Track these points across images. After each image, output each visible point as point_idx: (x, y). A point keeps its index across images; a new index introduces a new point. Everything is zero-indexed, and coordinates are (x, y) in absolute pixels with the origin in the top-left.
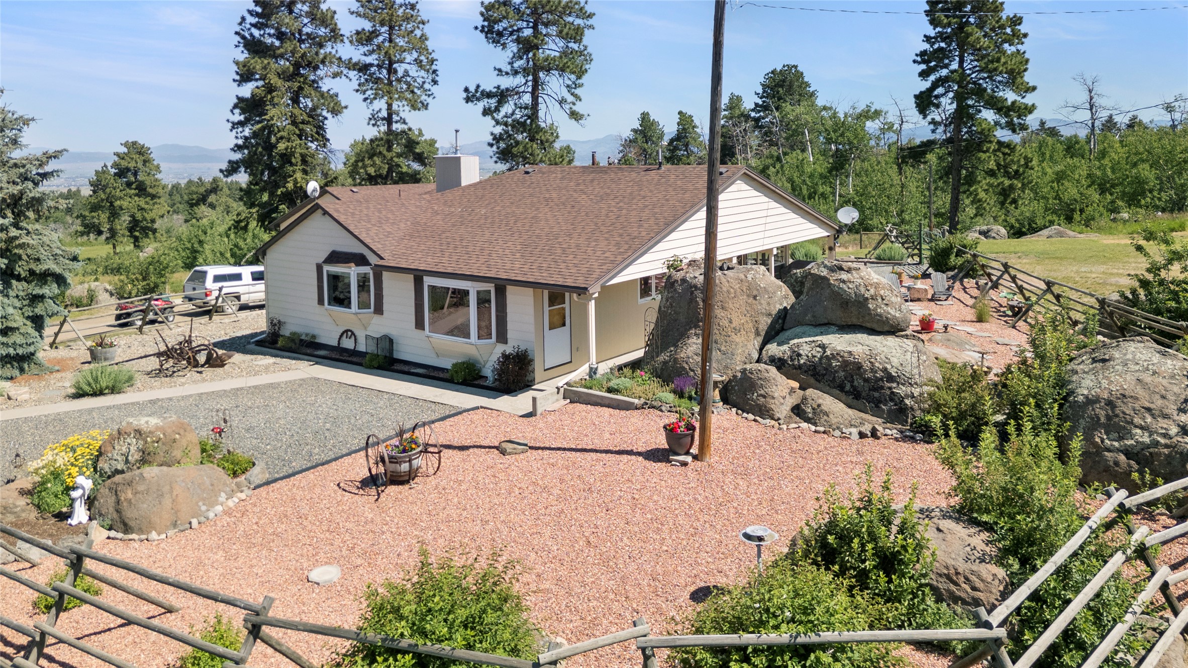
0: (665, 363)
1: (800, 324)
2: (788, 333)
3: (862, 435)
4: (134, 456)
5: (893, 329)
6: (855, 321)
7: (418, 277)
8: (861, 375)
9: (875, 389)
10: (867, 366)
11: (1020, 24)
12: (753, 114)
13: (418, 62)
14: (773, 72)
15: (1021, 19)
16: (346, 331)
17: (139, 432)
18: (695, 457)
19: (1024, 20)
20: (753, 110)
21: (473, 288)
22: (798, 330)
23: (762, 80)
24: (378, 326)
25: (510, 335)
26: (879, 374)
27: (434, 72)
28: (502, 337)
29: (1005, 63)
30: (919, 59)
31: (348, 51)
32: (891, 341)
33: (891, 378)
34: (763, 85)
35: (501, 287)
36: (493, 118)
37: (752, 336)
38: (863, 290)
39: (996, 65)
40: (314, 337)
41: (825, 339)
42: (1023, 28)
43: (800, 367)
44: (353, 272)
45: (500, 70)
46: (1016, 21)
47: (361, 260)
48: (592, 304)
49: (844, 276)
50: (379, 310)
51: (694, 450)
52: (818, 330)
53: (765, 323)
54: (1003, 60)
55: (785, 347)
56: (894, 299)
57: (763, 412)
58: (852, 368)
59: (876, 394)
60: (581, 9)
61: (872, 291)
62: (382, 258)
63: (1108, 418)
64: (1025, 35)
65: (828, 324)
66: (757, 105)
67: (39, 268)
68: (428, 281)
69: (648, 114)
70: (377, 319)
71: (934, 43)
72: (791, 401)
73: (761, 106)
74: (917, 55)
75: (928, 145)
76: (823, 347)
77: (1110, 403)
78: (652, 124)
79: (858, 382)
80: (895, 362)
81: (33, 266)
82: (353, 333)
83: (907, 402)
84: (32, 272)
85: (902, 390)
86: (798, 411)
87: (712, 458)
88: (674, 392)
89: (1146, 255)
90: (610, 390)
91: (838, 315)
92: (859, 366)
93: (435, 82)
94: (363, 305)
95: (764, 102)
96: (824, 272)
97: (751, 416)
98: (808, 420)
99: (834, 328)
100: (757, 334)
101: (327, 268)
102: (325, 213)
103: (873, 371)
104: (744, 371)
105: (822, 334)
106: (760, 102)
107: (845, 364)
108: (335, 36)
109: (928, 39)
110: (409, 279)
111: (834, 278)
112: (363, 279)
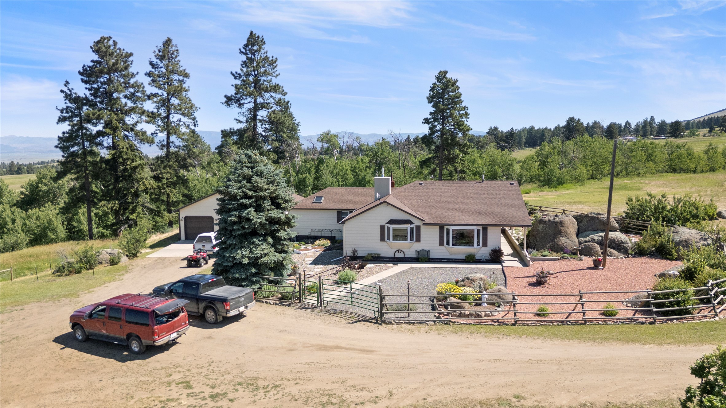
7: (442, 226)
8: (614, 243)
9: (619, 246)
10: (616, 240)
16: (398, 250)
21: (475, 229)
22: (588, 232)
24: (419, 246)
25: (489, 243)
26: (620, 242)
28: (485, 244)
33: (623, 243)
35: (485, 228)
40: (379, 254)
41: (600, 234)
44: (408, 227)
47: (410, 222)
49: (602, 216)
50: (418, 240)
55: (588, 238)
59: (619, 247)
62: (424, 221)
63: (686, 244)
65: (598, 230)
68: (447, 227)
70: (417, 244)
76: (602, 236)
77: (686, 241)
82: (401, 251)
83: (628, 248)
85: (626, 245)
92: (614, 240)
94: (412, 239)
96: (594, 216)
101: (387, 227)
103: (618, 241)
105: (597, 233)
110: (438, 227)
111: (599, 217)
112: (412, 229)
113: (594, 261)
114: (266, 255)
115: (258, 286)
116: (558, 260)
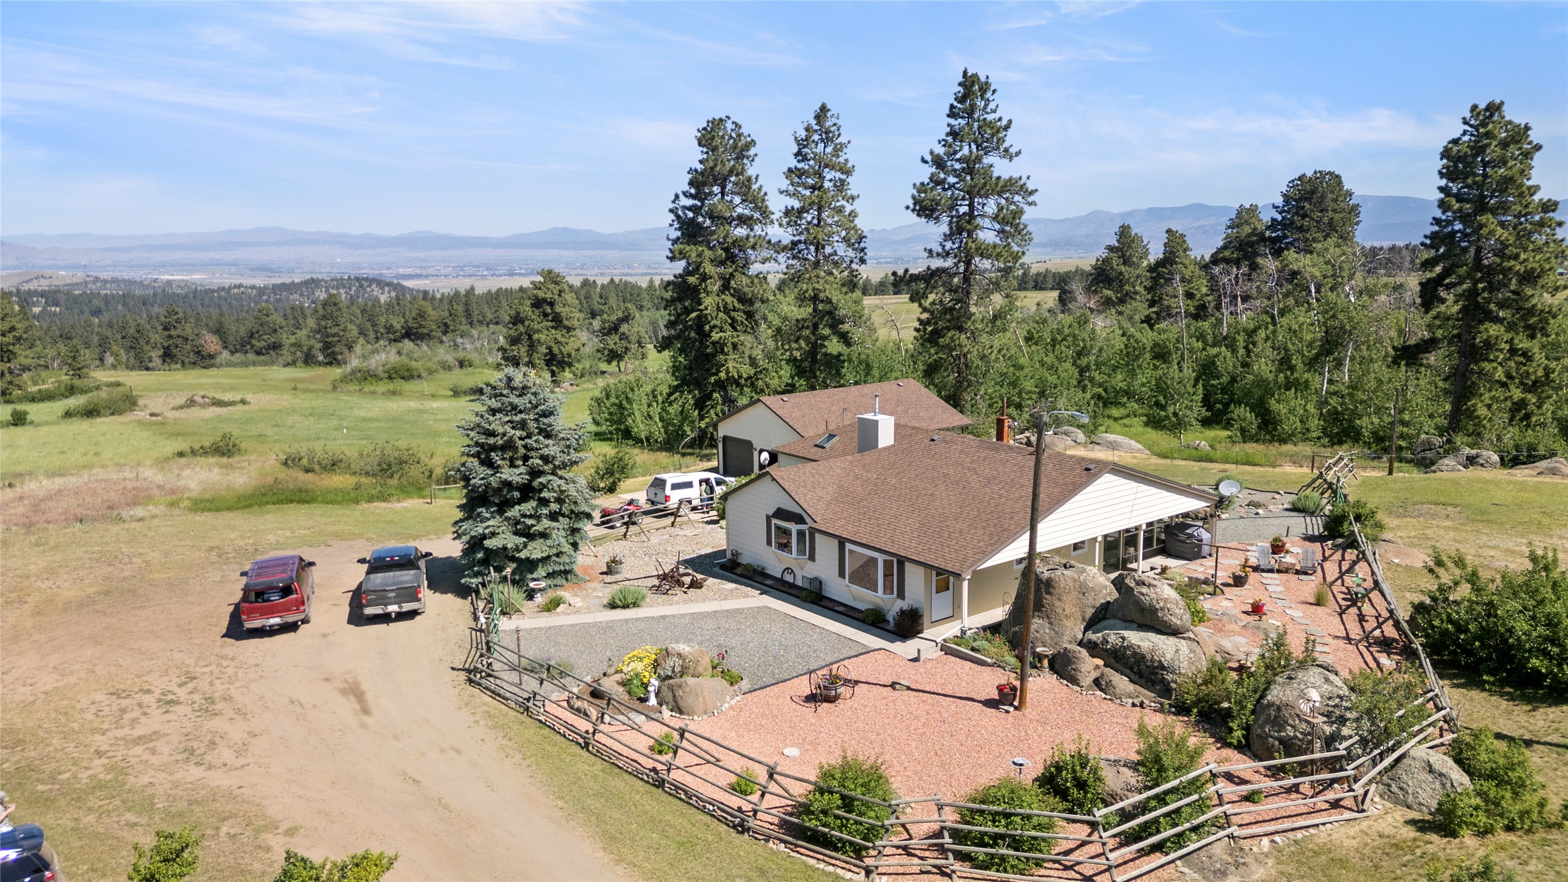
0: (1015, 633)
1: (1114, 617)
2: (1104, 623)
3: (1134, 705)
4: (677, 669)
5: (1174, 632)
6: (1148, 623)
7: (842, 542)
8: (1145, 663)
9: (1153, 674)
10: (1149, 657)
11: (1553, 211)
12: (1268, 233)
13: (845, 240)
14: (1300, 179)
15: (1556, 204)
16: (788, 569)
17: (680, 655)
18: (1016, 708)
19: (1559, 206)
20: (1268, 228)
21: (881, 558)
22: (1111, 622)
23: (1284, 189)
24: (812, 570)
25: (907, 594)
26: (1156, 664)
27: (863, 250)
28: (901, 595)
29: (1525, 260)
30: (1428, 242)
31: (779, 233)
32: (1172, 640)
33: (1163, 668)
34: (1284, 196)
36: (920, 305)
37: (1079, 622)
38: (1155, 602)
39: (1512, 263)
40: (764, 568)
41: (1126, 633)
42: (1557, 216)
43: (1107, 650)
44: (794, 527)
45: (930, 251)
46: (1549, 206)
47: (799, 519)
48: (965, 584)
49: (1144, 590)
50: (812, 558)
51: (1016, 703)
52: (1124, 625)
53: (1090, 612)
54: (1523, 256)
55: (1100, 635)
56: (1177, 611)
57: (1074, 681)
58: (1139, 657)
60: (1022, 187)
61: (1162, 604)
62: (816, 522)
63: (1276, 717)
64: (1560, 224)
65: (1132, 621)
66: (1273, 220)
67: (576, 509)
68: (848, 546)
69: (1129, 227)
70: (810, 563)
71: (1445, 227)
72: (1094, 675)
73: (1279, 223)
74: (1426, 237)
75: (1429, 345)
76: (1123, 638)
77: (1279, 708)
78: (1133, 241)
79: (1143, 667)
80: (1168, 657)
81: (573, 507)
82: (793, 572)
83: (1173, 685)
84: (572, 511)
85: (1169, 677)
86: (1097, 682)
87: (1027, 710)
88: (1016, 657)
89: (1438, 577)
90: (973, 649)
91: (1137, 616)
92: (1143, 657)
93: (863, 261)
94: (801, 552)
95: (1284, 218)
96: (1132, 584)
97: (1065, 682)
98: (1101, 690)
99: (1135, 625)
100: (1084, 619)
101: (774, 521)
102: (774, 479)
103: (1152, 661)
104: (1066, 649)
105: (1125, 629)
106: (1279, 218)
107: (1135, 654)
108: (765, 213)
109: (1437, 221)
110: (835, 543)
111: (1137, 590)
112: (801, 534)
113: (1000, 688)
114: (493, 534)
115: (480, 580)
116: (989, 665)
